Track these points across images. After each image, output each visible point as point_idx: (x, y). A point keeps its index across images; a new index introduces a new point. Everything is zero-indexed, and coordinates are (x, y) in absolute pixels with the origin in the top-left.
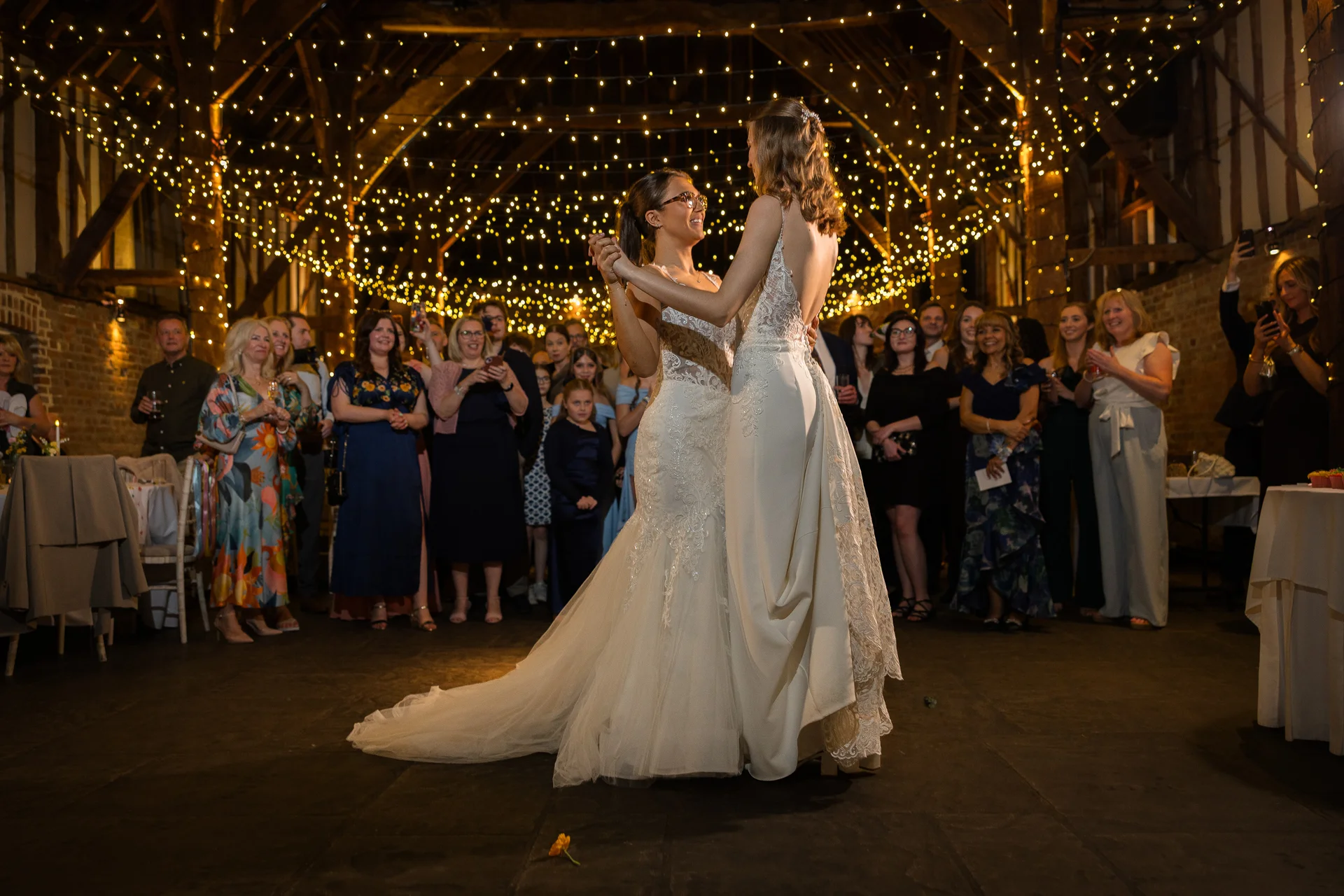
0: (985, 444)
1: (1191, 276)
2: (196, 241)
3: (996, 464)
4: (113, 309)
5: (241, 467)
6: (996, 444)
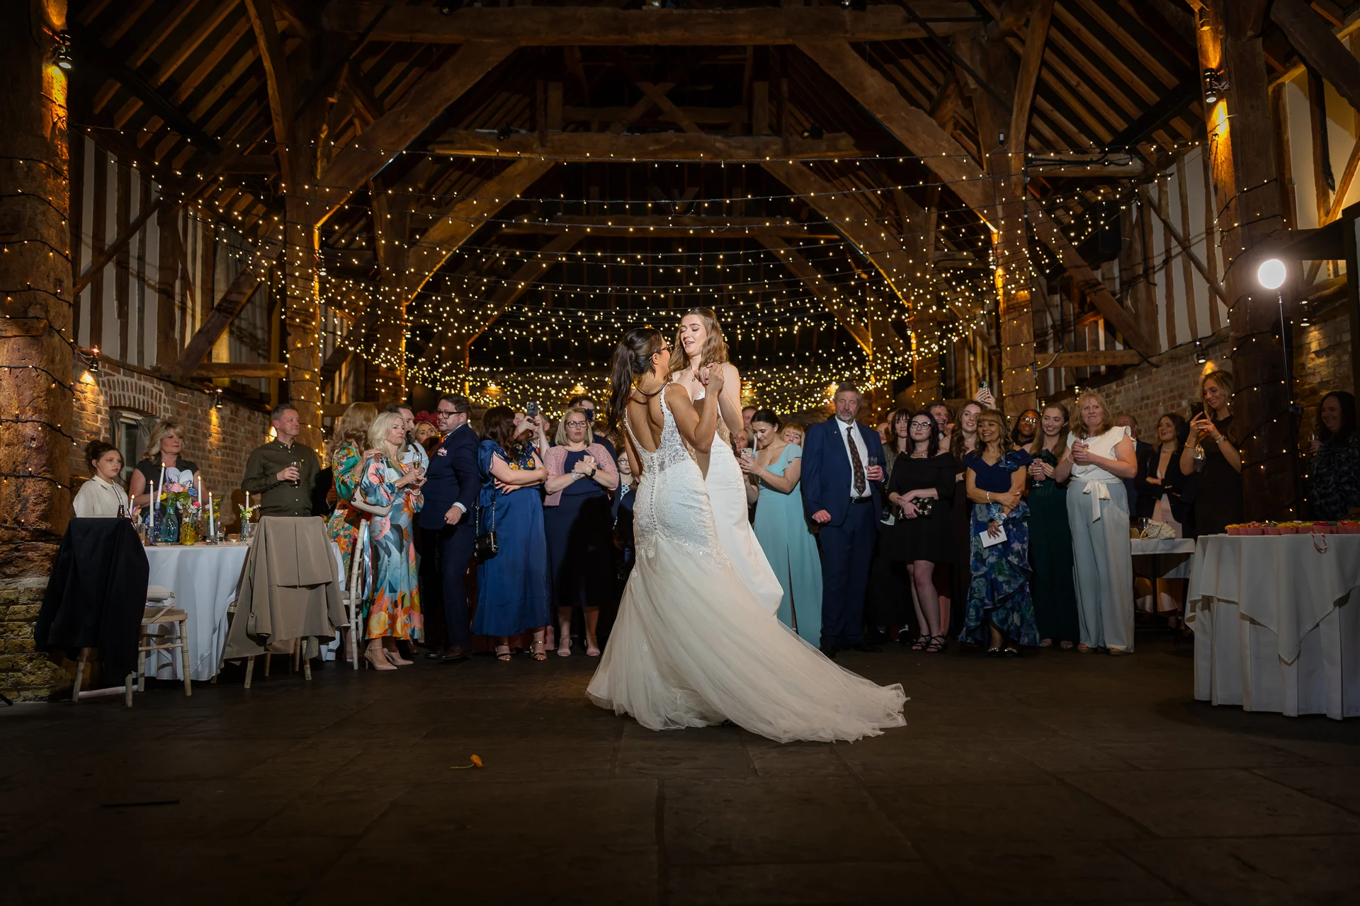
0: (986, 511)
1: (1136, 378)
2: (299, 340)
3: (994, 526)
4: (213, 397)
5: (396, 528)
6: (994, 511)
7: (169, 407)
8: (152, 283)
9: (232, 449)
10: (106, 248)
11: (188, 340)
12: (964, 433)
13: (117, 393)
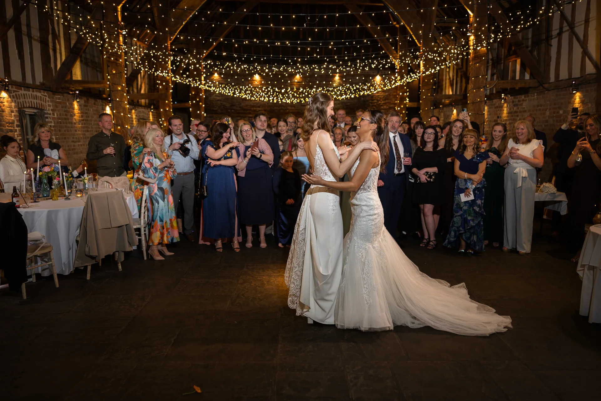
0: (464, 183)
1: (536, 94)
2: (114, 69)
3: (468, 192)
4: (75, 97)
5: (161, 189)
6: (469, 184)
7: (51, 104)
8: (36, 38)
9: (87, 120)
10: (8, 21)
11: (59, 66)
12: (453, 136)
13: (21, 100)
